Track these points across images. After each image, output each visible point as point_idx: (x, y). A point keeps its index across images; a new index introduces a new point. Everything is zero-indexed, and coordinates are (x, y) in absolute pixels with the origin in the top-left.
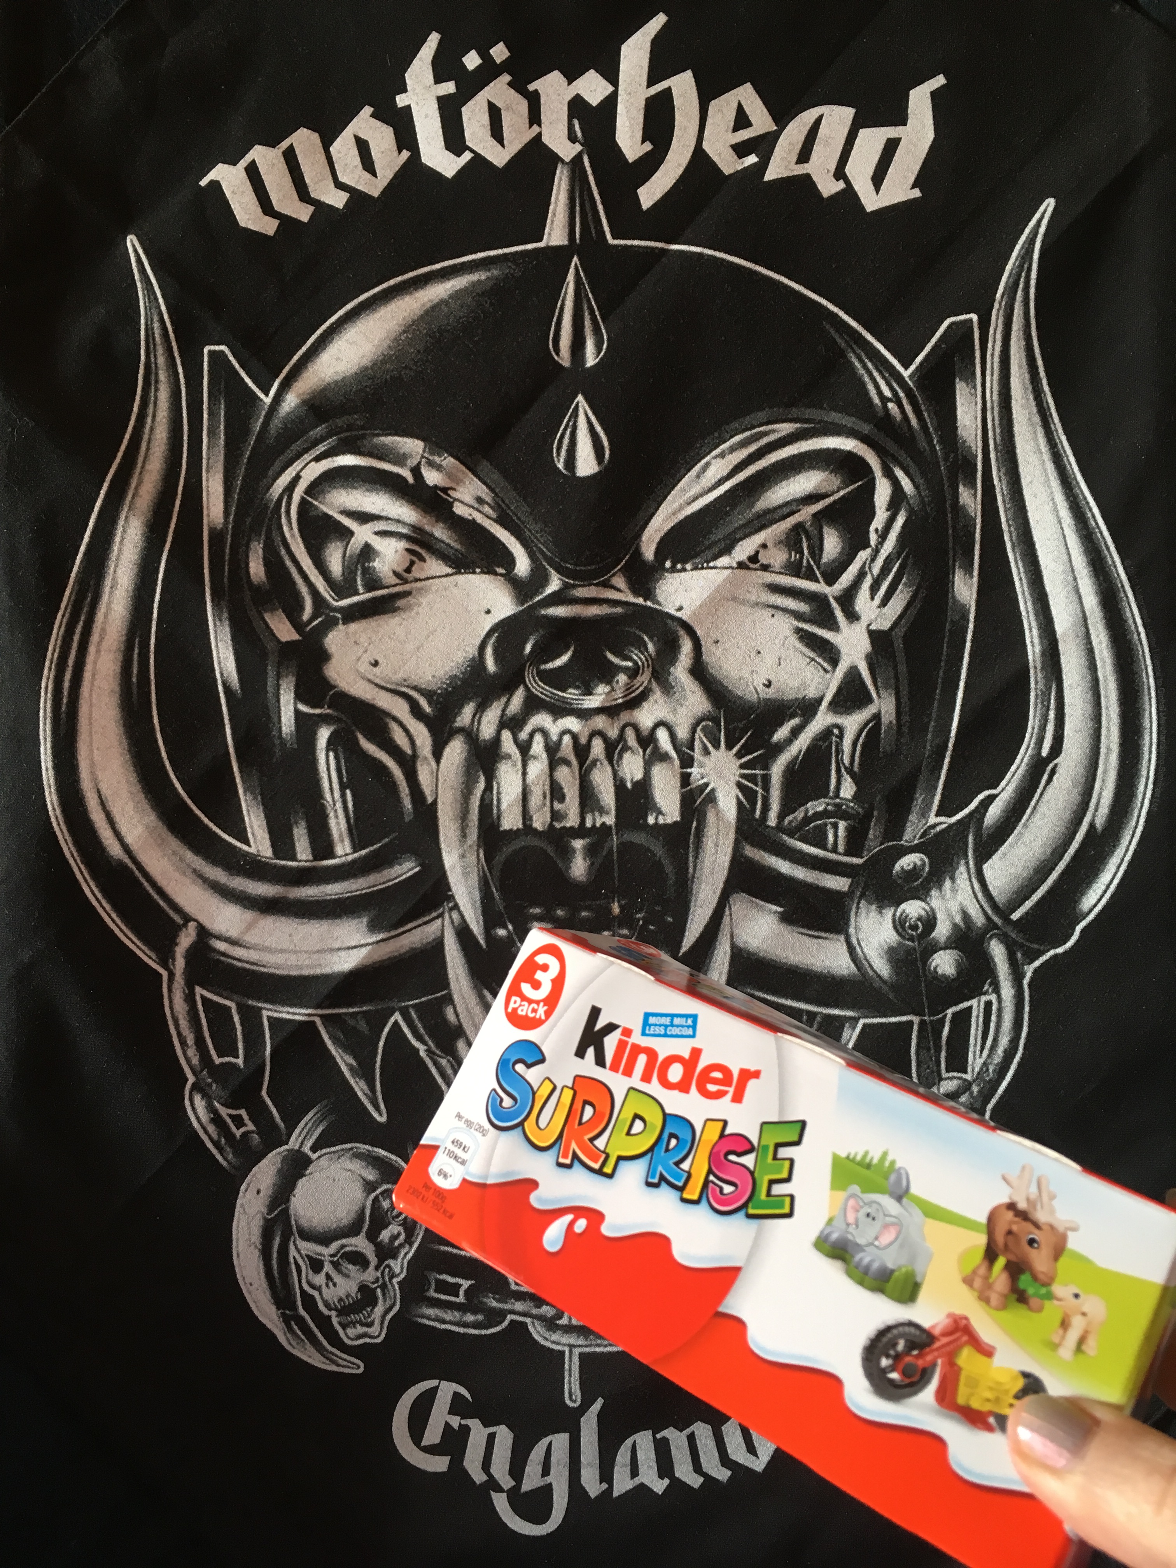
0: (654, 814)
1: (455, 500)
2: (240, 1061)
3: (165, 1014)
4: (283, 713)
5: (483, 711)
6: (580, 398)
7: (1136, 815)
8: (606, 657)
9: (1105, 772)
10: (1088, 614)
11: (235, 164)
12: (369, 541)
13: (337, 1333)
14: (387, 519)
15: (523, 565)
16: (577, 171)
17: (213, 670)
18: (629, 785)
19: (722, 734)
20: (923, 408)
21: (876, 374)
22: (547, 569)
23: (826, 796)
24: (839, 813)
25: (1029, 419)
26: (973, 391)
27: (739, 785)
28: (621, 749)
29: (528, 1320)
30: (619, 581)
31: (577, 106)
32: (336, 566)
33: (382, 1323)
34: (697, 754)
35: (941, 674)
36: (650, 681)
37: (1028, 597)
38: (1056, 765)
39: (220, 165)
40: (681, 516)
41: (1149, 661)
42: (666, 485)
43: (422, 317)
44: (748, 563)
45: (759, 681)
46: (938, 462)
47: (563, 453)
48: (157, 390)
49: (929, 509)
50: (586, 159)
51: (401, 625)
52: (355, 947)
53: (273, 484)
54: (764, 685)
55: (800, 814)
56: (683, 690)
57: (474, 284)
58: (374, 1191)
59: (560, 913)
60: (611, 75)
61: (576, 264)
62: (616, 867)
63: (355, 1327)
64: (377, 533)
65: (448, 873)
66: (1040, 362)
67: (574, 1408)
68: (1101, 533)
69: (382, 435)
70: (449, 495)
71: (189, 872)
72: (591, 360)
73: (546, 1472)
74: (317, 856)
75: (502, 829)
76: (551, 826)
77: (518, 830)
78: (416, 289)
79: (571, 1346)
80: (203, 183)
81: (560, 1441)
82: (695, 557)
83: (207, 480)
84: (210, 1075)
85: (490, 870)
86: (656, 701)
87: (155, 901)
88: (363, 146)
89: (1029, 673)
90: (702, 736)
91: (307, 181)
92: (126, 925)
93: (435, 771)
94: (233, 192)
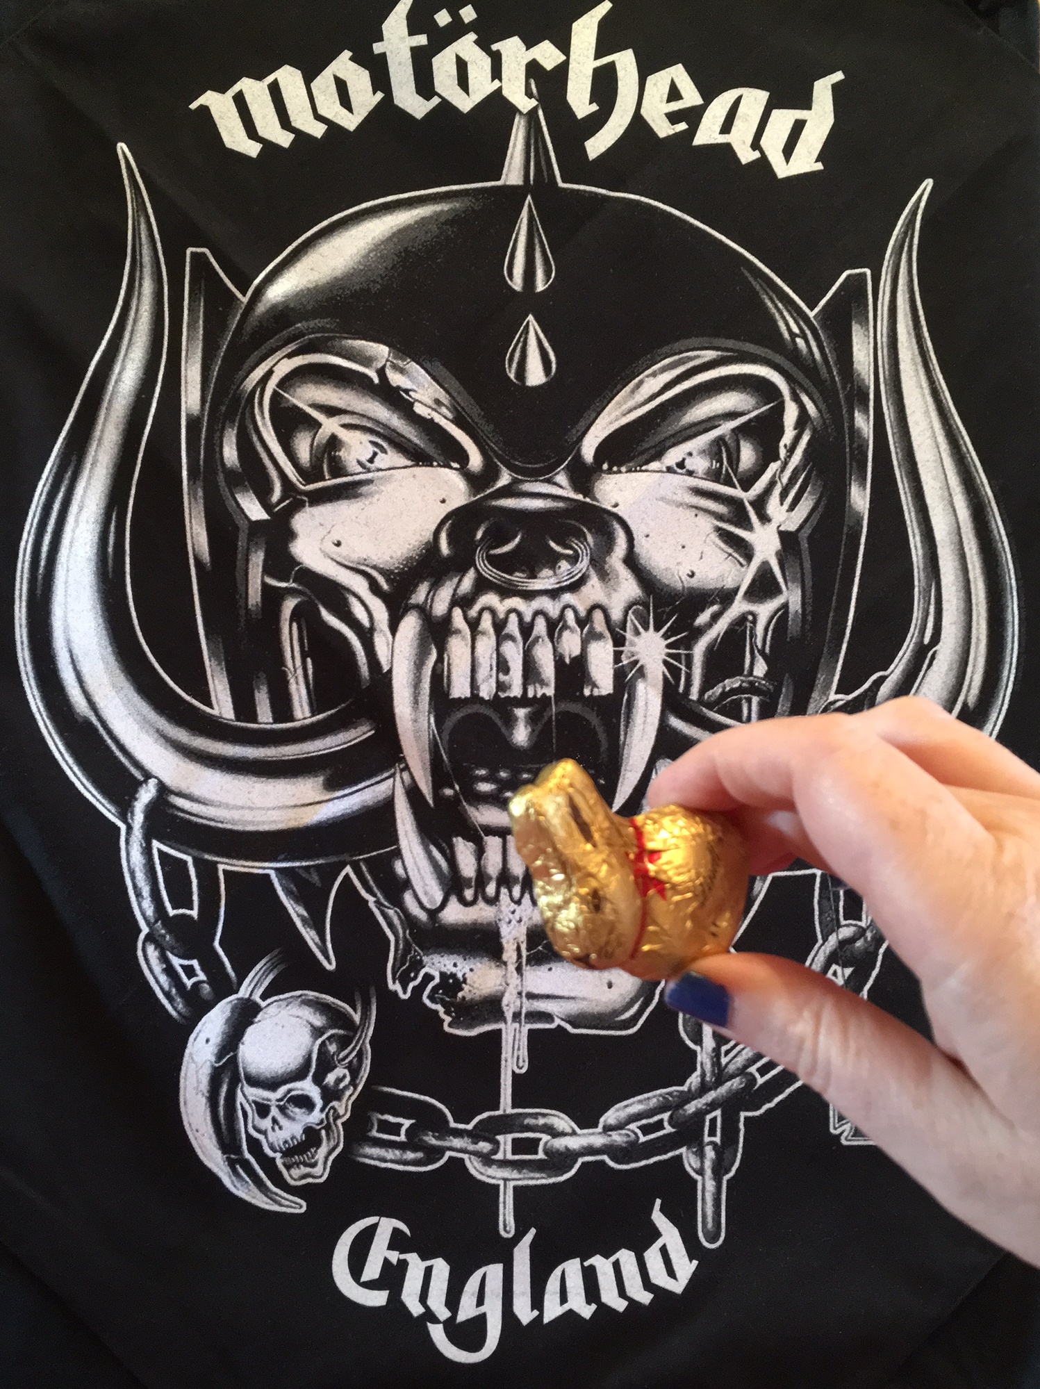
0: (590, 688)
1: (417, 401)
2: (194, 913)
3: (121, 865)
4: (250, 585)
5: (436, 590)
6: (531, 318)
7: (1001, 695)
8: (549, 546)
9: (975, 659)
10: (962, 525)
11: (224, 93)
12: (336, 433)
13: (280, 1173)
14: (353, 413)
15: (476, 461)
16: (533, 123)
17: (186, 545)
18: (567, 661)
19: (651, 617)
20: (825, 344)
21: (786, 313)
22: (498, 466)
23: (741, 673)
24: (753, 689)
25: (913, 359)
26: (866, 333)
27: (665, 663)
28: (561, 628)
29: (465, 1156)
30: (562, 478)
31: (533, 69)
32: (304, 454)
33: (325, 1163)
34: (629, 635)
35: (839, 572)
36: (588, 569)
37: (912, 509)
38: (935, 652)
39: (209, 93)
40: (616, 425)
41: (1011, 566)
42: (604, 397)
43: (390, 239)
44: (675, 468)
45: (683, 572)
46: (837, 390)
47: (514, 365)
48: (141, 285)
49: (830, 431)
50: (540, 113)
51: (363, 509)
52: (311, 804)
53: (247, 376)
54: (688, 575)
55: (718, 690)
56: (617, 578)
57: (438, 215)
58: (320, 1036)
59: (503, 774)
60: (564, 45)
61: (529, 203)
62: (554, 735)
63: (298, 1167)
64: (346, 426)
65: (402, 738)
66: (921, 312)
67: (507, 1239)
68: (971, 458)
69: (350, 339)
70: (410, 396)
71: (152, 731)
72: (540, 286)
73: (480, 1302)
74: (276, 721)
75: (451, 697)
76: (496, 695)
77: (466, 699)
78: (384, 214)
79: (505, 1180)
80: (194, 106)
81: (494, 1272)
82: (629, 461)
83: (186, 370)
84: (164, 925)
85: (439, 733)
86: (593, 586)
87: (116, 758)
88: (341, 86)
89: (913, 572)
90: (633, 618)
91: (290, 112)
92: (88, 780)
93: (391, 643)
94: (220, 117)
